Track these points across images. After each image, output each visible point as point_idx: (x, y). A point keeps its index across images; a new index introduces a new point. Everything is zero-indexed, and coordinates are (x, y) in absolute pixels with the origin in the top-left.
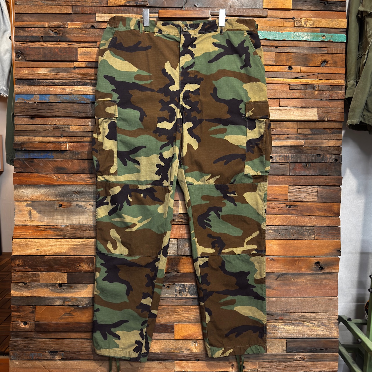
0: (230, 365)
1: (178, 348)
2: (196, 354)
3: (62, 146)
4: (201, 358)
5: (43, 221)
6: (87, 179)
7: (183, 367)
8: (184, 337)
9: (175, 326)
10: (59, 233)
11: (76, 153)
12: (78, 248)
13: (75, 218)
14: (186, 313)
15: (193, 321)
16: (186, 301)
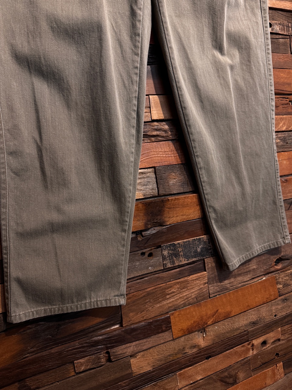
0: (249, 346)
1: (179, 350)
2: (207, 350)
4: (214, 352)
7: (190, 377)
8: (188, 329)
9: (171, 317)
14: (184, 290)
15: (195, 300)
16: (180, 271)
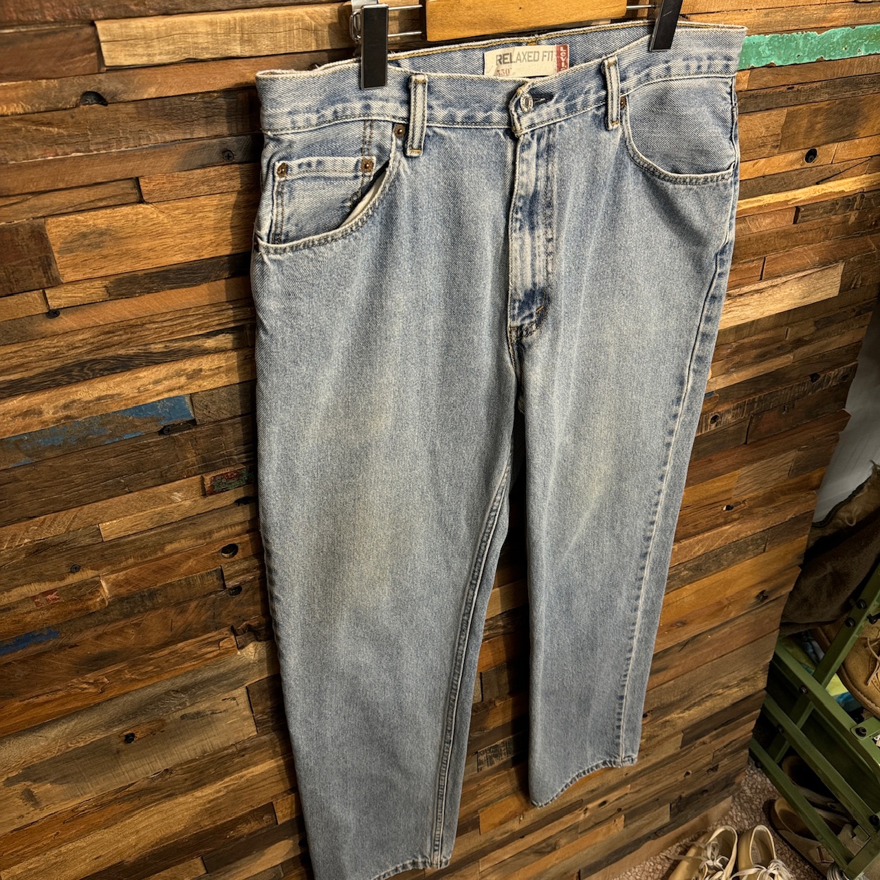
1: (486, 840)
2: (523, 830)
3: (90, 602)
5: (85, 793)
6: (204, 650)
9: (480, 815)
10: (148, 798)
11: (142, 597)
12: (221, 803)
13: (187, 747)
